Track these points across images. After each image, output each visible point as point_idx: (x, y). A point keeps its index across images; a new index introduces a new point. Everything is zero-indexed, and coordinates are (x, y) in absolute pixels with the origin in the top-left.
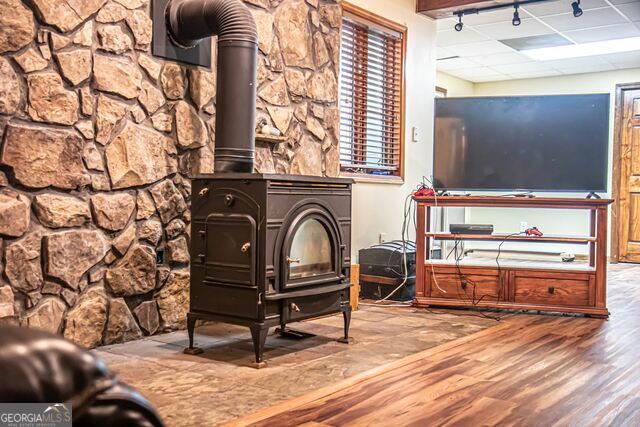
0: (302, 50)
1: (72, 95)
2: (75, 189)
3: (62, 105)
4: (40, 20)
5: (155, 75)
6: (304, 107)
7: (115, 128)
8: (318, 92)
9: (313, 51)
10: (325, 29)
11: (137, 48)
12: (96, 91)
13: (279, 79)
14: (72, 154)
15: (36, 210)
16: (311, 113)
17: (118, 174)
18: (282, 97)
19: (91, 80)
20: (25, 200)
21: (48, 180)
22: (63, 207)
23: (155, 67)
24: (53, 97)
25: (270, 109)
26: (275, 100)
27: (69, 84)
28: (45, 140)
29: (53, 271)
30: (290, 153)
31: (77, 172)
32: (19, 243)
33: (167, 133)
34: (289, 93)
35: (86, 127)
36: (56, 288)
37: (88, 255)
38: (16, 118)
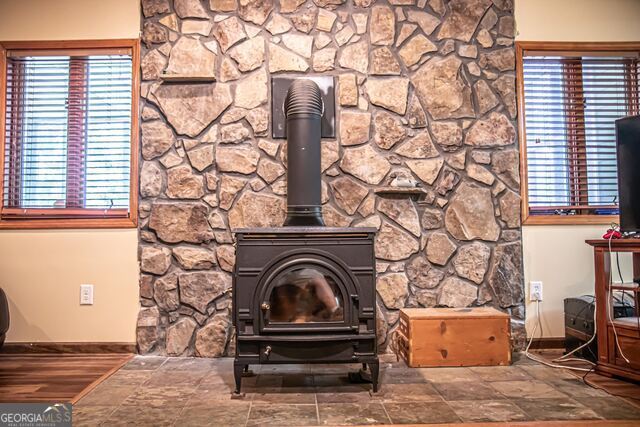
0: (456, 102)
1: (200, 177)
2: (202, 242)
3: (191, 186)
5: (273, 153)
6: (461, 156)
7: (235, 197)
8: (481, 135)
9: (472, 100)
10: (490, 75)
11: (259, 135)
12: (221, 172)
13: (423, 133)
14: (199, 216)
15: (174, 258)
16: (469, 159)
18: (427, 149)
19: (214, 166)
20: (166, 250)
21: (180, 237)
22: (192, 255)
23: (272, 147)
24: (184, 182)
25: (409, 163)
26: (417, 154)
27: (196, 171)
28: (177, 210)
29: (183, 299)
30: (441, 202)
31: (205, 232)
32: (161, 279)
33: (286, 196)
34: (438, 146)
35: (211, 199)
36: (189, 311)
37: (211, 289)
38: (159, 198)
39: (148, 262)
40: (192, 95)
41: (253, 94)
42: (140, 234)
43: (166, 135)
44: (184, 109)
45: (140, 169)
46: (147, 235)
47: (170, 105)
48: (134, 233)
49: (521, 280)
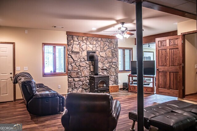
0: (111, 56)
1: (77, 67)
2: (78, 77)
3: (76, 69)
4: (74, 60)
5: (88, 63)
6: (111, 63)
7: (82, 70)
8: (114, 61)
9: (113, 55)
10: (115, 52)
11: (85, 60)
12: (80, 66)
13: (107, 60)
14: (77, 73)
15: (74, 80)
16: (112, 64)
17: (83, 75)
18: (107, 63)
19: (80, 65)
20: (72, 79)
21: (75, 77)
22: (77, 79)
23: (87, 62)
24: (75, 68)
25: (105, 65)
26: (106, 63)
27: (77, 66)
28: (74, 72)
29: (76, 86)
30: (109, 70)
31: (78, 75)
32: (72, 83)
33: (89, 70)
34: (109, 62)
35: (79, 70)
36: (76, 88)
37: (79, 84)
38: (71, 71)
39: (70, 81)
40: (76, 54)
41: (84, 54)
42: (68, 76)
43: (72, 60)
44: (75, 56)
45: (68, 66)
46: (70, 76)
47: (73, 56)
48: (67, 76)
49: (118, 80)
